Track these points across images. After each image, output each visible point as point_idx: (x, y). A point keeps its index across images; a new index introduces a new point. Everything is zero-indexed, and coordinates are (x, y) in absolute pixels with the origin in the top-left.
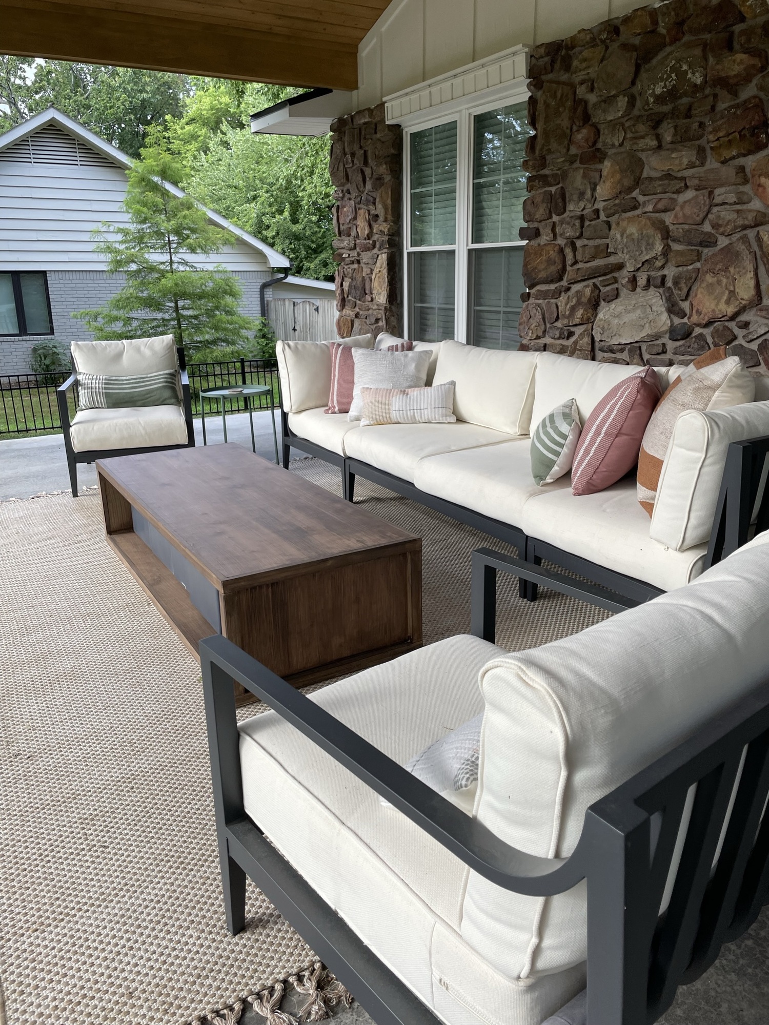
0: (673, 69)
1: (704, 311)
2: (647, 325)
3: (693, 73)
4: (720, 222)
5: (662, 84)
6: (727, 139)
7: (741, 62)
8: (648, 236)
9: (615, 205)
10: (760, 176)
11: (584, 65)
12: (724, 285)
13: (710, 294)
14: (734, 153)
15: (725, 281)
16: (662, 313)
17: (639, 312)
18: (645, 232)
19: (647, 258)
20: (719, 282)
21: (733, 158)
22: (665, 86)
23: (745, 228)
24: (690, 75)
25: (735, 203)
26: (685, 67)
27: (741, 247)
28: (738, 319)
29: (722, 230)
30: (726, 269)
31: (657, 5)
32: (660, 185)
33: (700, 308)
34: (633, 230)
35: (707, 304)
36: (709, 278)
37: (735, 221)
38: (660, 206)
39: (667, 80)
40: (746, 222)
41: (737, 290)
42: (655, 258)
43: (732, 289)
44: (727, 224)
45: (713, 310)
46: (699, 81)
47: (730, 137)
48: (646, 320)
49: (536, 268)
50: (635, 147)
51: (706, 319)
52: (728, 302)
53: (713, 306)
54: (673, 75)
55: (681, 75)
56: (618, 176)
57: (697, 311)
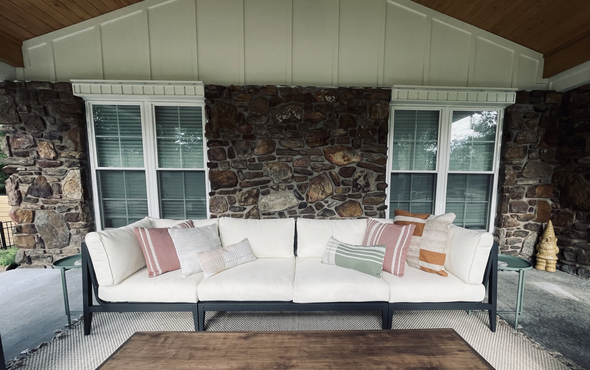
0: (290, 112)
1: (314, 197)
2: (288, 203)
3: (297, 115)
4: (316, 167)
5: (286, 116)
6: (315, 140)
7: (319, 115)
8: (284, 171)
9: (266, 157)
10: (329, 154)
11: (240, 100)
12: (319, 188)
13: (315, 192)
14: (318, 145)
15: (319, 187)
16: (294, 199)
17: (283, 199)
18: (282, 169)
19: (284, 178)
20: (317, 187)
21: (317, 146)
22: (287, 117)
23: (325, 170)
24: (295, 115)
25: (321, 161)
26: (294, 112)
27: (324, 176)
28: (325, 200)
29: (316, 170)
30: (320, 183)
31: (278, 86)
32: (287, 152)
33: (312, 197)
34: (276, 167)
35: (315, 195)
36: (313, 186)
37: (322, 167)
38: (289, 159)
39: (287, 115)
40: (326, 168)
41: (325, 190)
42: (288, 179)
43: (323, 190)
44: (319, 168)
45: (317, 197)
46: (299, 118)
47: (316, 139)
48: (287, 202)
49: (220, 181)
50: (273, 137)
51: (315, 200)
52: (322, 194)
53: (317, 196)
54: (290, 114)
55: (293, 115)
56: (266, 146)
57: (311, 198)
